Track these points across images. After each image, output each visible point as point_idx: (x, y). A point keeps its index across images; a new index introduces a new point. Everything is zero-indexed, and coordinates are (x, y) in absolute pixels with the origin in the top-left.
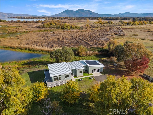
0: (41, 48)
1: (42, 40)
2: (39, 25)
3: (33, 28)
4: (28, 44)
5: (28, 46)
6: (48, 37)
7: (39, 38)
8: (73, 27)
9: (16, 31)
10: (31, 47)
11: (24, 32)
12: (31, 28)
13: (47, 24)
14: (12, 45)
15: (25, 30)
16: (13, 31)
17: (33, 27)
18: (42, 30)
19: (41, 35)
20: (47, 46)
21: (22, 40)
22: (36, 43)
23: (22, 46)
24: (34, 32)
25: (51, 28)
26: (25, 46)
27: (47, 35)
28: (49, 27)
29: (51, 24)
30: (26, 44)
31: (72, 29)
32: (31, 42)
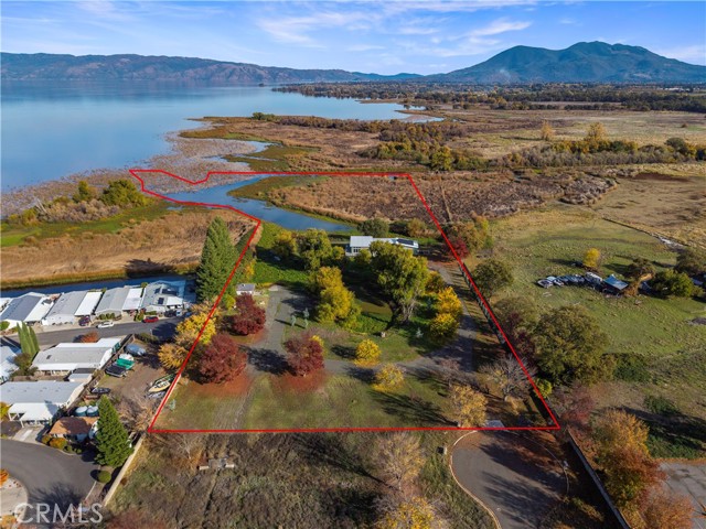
0: (352, 216)
1: (359, 200)
2: (368, 143)
3: (348, 156)
4: (332, 206)
5: (330, 210)
6: (374, 192)
7: (356, 194)
8: (463, 160)
9: (306, 169)
10: (336, 212)
11: (325, 173)
12: (345, 155)
13: (390, 148)
14: (306, 206)
15: (328, 167)
16: (302, 169)
17: (349, 152)
18: (370, 166)
19: (361, 185)
20: (365, 213)
21: (321, 196)
22: (345, 205)
23: (322, 209)
24: (349, 173)
25: (398, 159)
26: (327, 210)
27: (374, 188)
28: (391, 156)
29: (399, 148)
30: (329, 206)
31: (457, 169)
32: (337, 201)
